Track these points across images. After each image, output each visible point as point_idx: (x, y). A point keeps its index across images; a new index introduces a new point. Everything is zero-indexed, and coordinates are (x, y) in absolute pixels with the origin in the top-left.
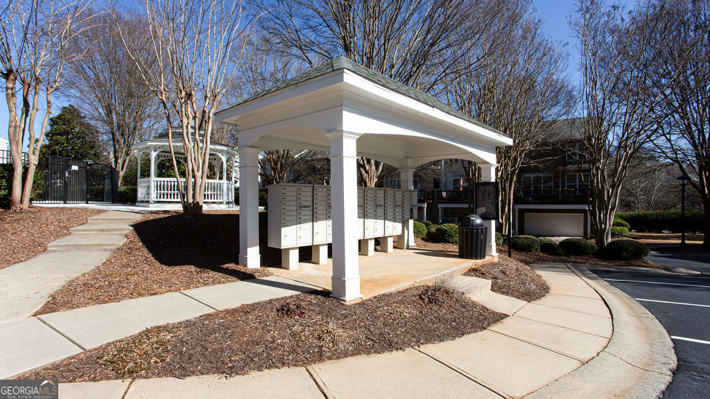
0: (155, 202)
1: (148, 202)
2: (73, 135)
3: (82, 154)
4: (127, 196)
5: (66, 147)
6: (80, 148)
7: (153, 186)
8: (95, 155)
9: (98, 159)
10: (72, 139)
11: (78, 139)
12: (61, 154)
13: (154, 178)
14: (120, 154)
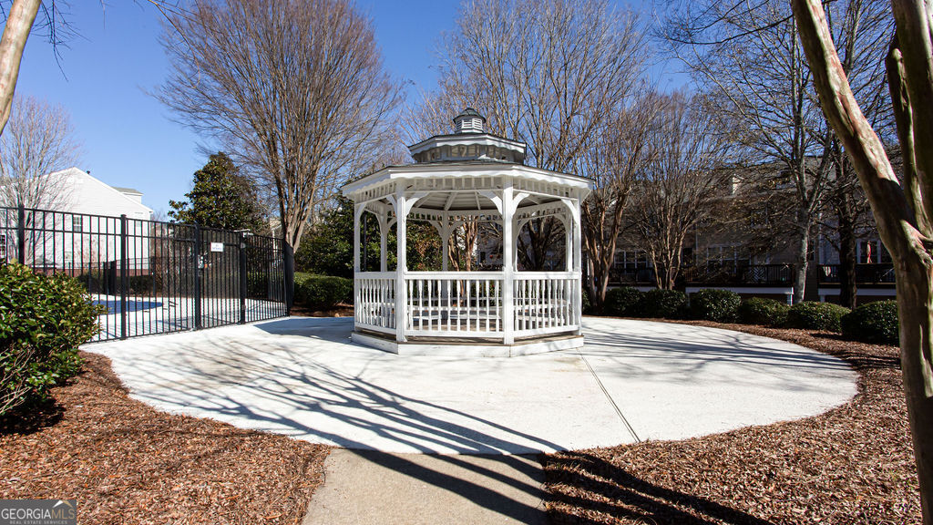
0: (412, 340)
1: (392, 338)
2: (224, 194)
3: (235, 222)
4: (314, 298)
5: (216, 212)
6: (233, 212)
7: (403, 291)
8: (252, 222)
9: (257, 228)
10: (222, 199)
11: (230, 200)
12: (209, 223)
13: (405, 275)
14: (290, 218)
